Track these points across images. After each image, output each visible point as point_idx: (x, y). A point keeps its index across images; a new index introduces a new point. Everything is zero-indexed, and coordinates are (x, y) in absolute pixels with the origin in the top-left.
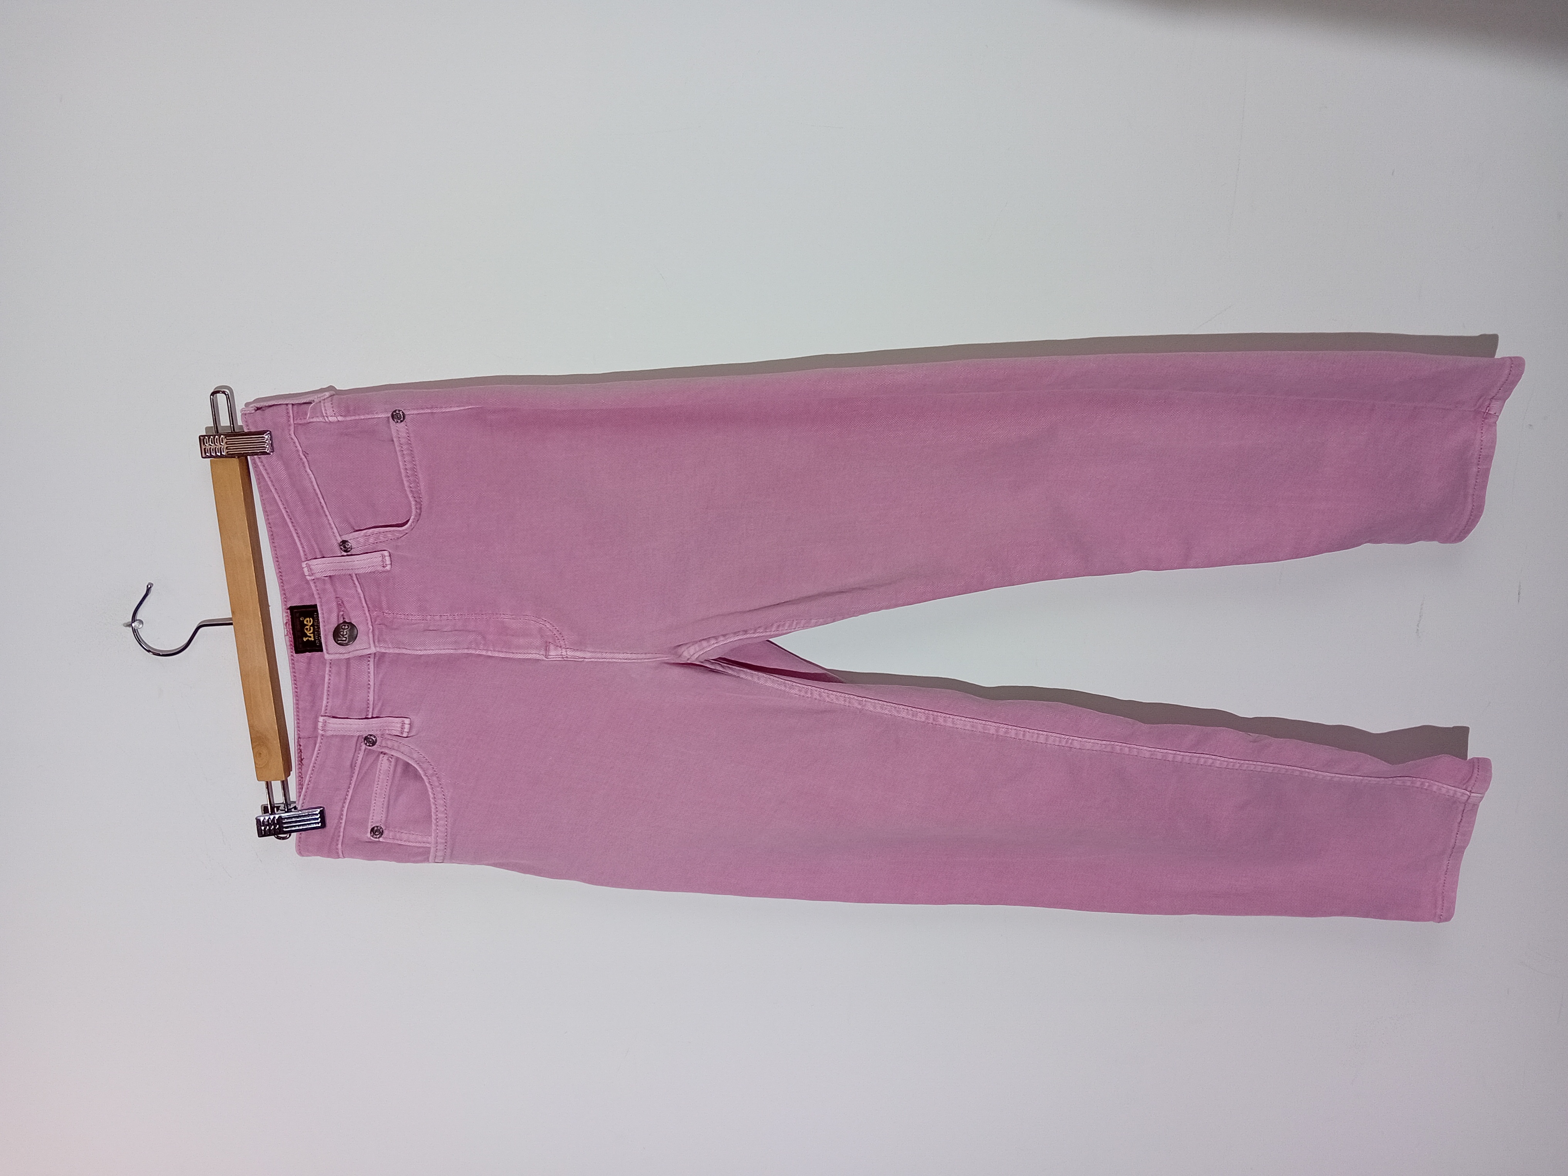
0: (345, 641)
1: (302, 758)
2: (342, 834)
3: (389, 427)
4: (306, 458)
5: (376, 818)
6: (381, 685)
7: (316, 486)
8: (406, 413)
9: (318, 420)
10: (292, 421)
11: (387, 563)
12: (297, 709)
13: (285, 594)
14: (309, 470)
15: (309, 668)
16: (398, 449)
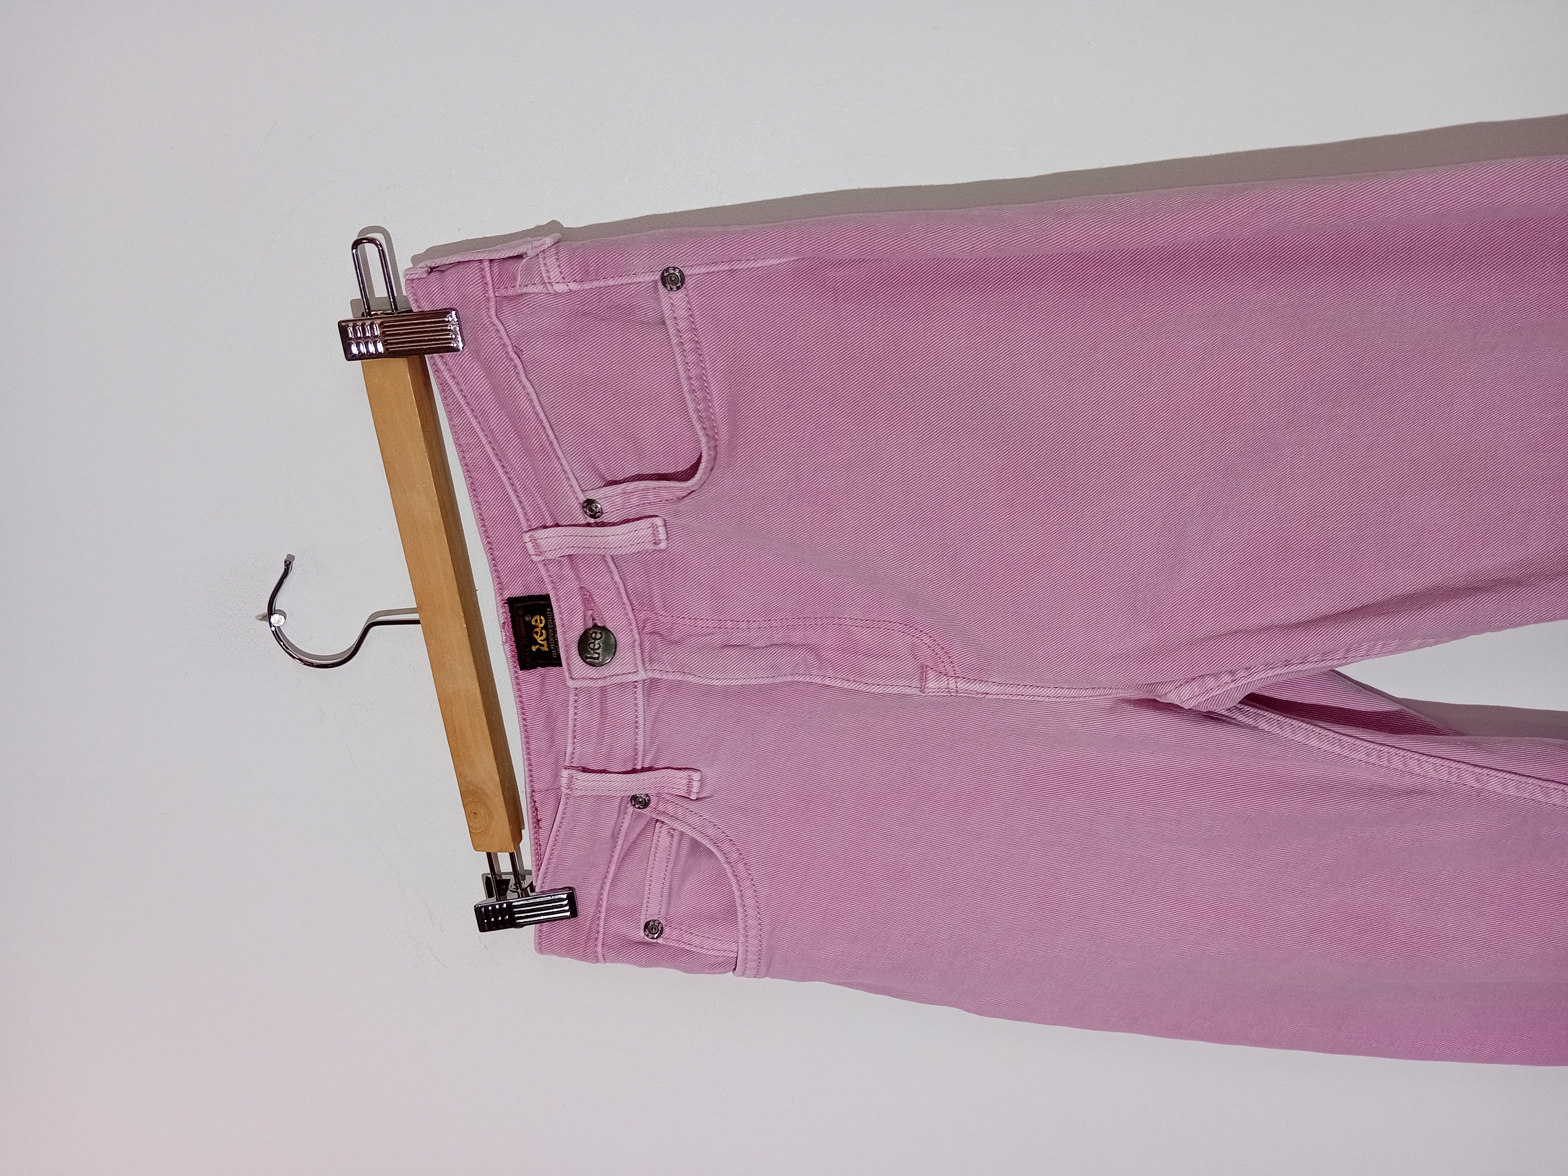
0: (598, 658)
1: (539, 818)
2: (601, 930)
3: (658, 300)
4: (519, 358)
5: (652, 911)
6: (655, 722)
7: (538, 408)
8: (687, 272)
9: (535, 290)
10: (491, 292)
11: (661, 538)
12: (528, 751)
13: (498, 577)
14: (524, 380)
15: (542, 691)
16: (675, 341)
